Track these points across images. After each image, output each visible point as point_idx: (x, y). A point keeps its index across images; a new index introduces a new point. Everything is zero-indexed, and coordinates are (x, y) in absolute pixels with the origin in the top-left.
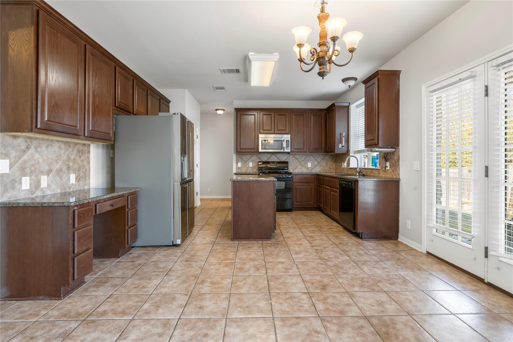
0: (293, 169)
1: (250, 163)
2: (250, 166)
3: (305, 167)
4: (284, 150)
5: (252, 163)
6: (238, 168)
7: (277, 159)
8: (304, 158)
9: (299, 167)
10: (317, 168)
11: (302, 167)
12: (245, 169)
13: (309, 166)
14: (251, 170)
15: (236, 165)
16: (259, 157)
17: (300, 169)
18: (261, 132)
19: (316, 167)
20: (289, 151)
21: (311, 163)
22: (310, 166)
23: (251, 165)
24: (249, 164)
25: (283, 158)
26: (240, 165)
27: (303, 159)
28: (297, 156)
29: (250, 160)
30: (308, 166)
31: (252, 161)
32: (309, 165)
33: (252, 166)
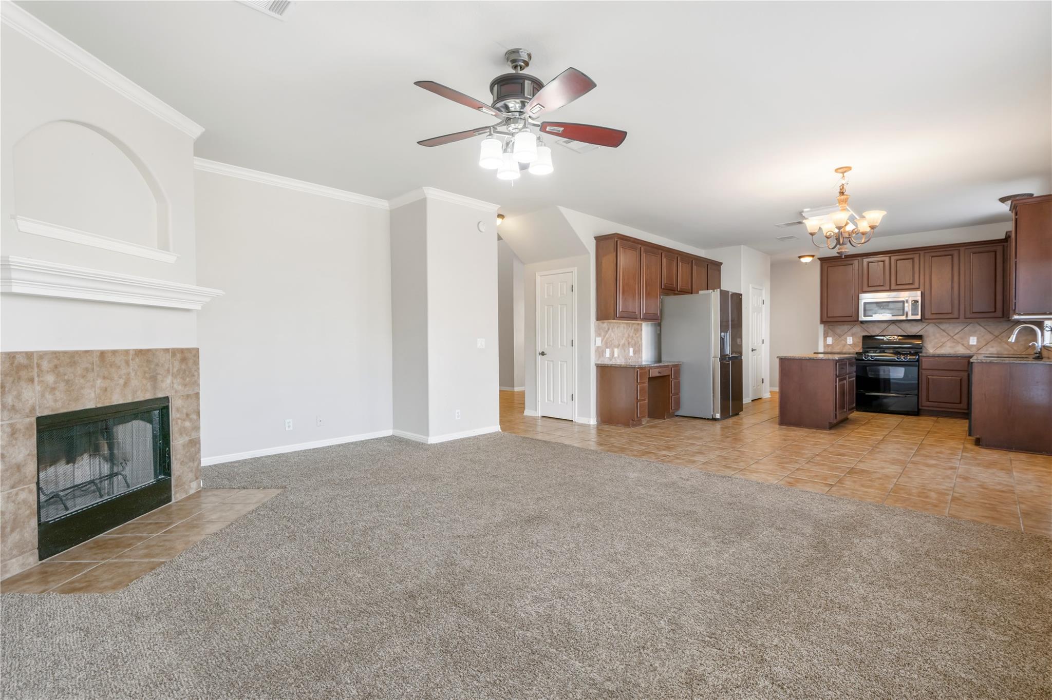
0: (933, 347)
1: (848, 338)
2: (848, 343)
3: (963, 345)
4: (907, 316)
5: (851, 338)
6: (826, 346)
7: (900, 330)
8: (960, 329)
9: (949, 344)
10: (992, 347)
11: (955, 344)
12: (839, 347)
13: (971, 343)
14: (849, 349)
15: (824, 341)
16: (866, 328)
17: (951, 347)
18: (864, 290)
19: (988, 345)
20: (919, 317)
21: (975, 338)
22: (975, 343)
23: (850, 340)
24: (846, 339)
25: (914, 330)
26: (830, 341)
27: (957, 331)
28: (944, 326)
29: (849, 333)
30: (969, 343)
31: (853, 335)
32: (973, 341)
33: (851, 343)
